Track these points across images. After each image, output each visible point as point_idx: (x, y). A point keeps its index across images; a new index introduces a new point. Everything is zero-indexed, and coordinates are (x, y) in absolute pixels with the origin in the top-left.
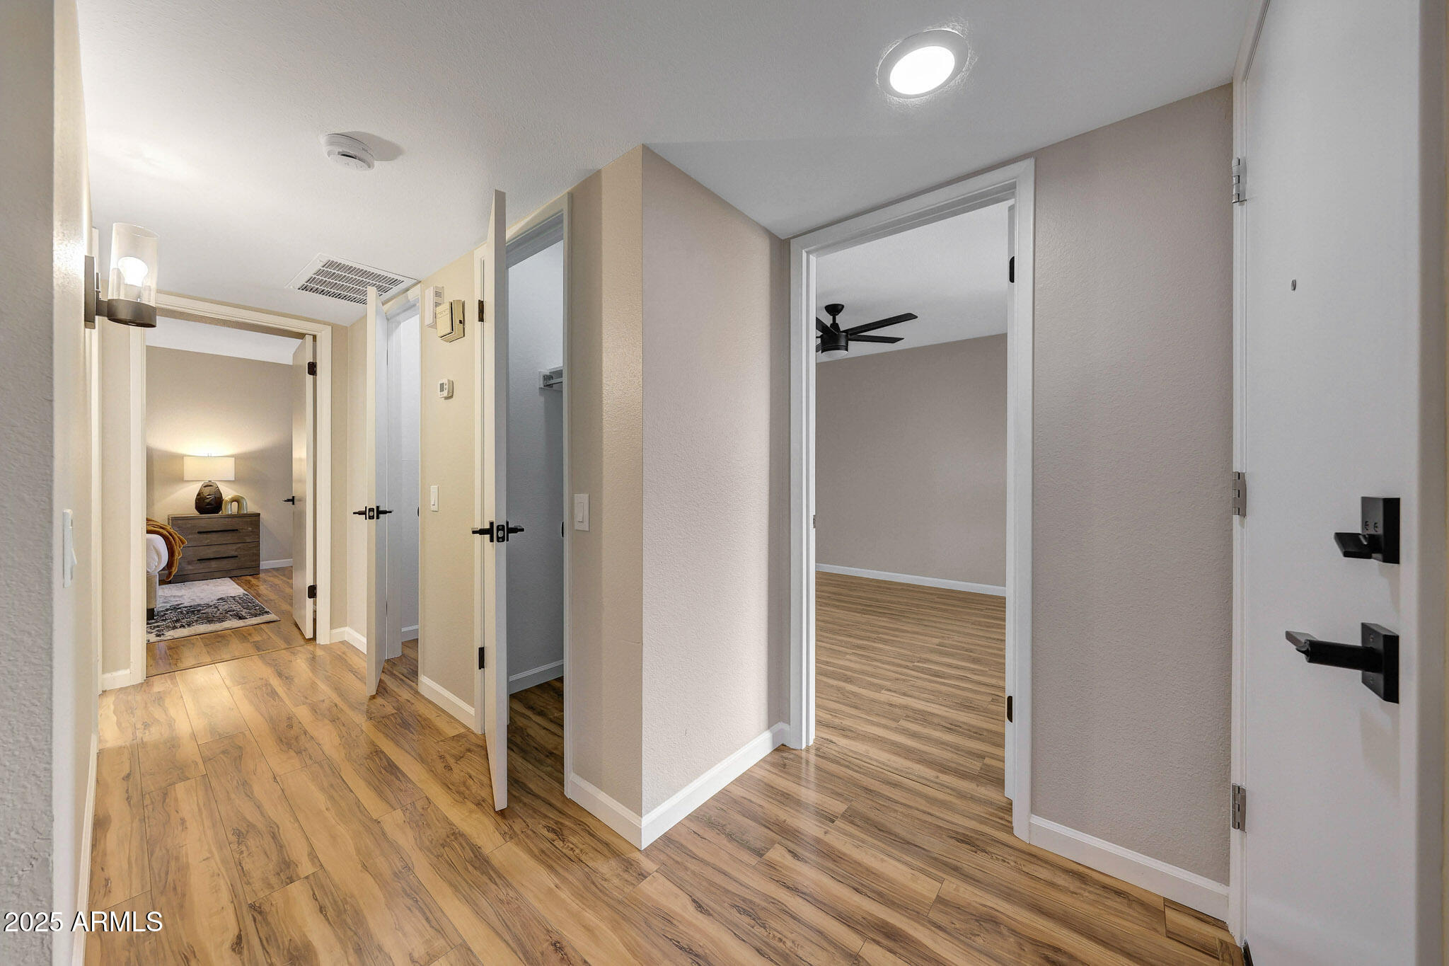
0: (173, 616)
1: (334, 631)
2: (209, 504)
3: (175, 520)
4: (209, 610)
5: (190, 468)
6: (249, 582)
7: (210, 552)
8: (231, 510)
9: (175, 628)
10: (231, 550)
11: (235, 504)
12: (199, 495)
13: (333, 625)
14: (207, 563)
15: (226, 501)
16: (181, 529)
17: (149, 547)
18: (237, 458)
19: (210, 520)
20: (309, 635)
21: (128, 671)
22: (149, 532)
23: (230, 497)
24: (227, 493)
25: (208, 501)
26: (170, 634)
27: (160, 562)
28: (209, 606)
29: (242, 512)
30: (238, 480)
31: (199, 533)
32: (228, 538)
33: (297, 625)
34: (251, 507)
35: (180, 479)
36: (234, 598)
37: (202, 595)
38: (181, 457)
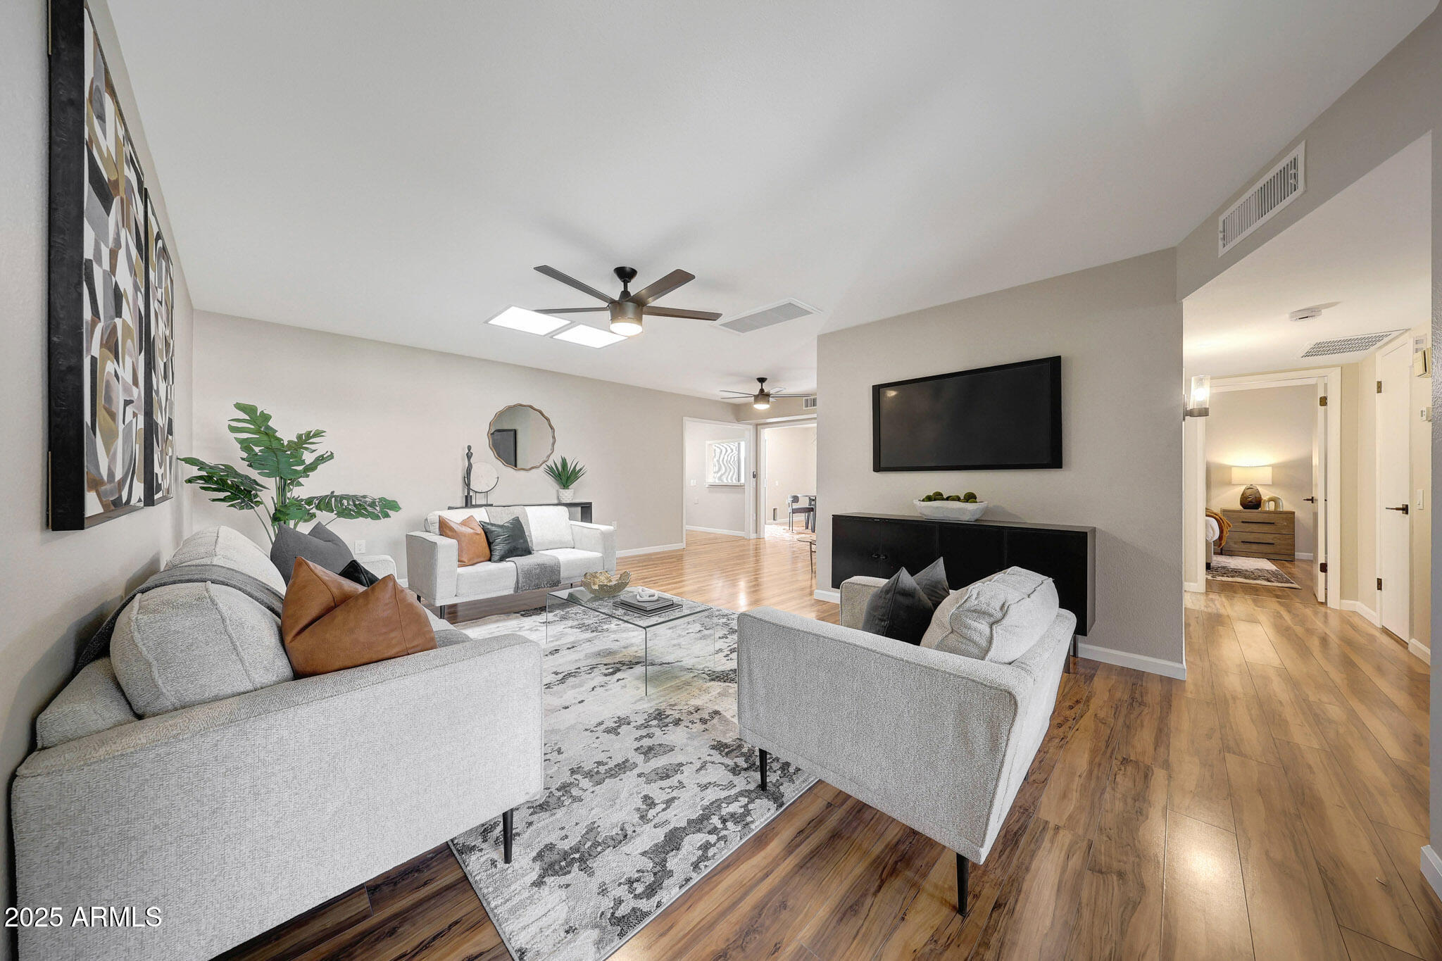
0: (1223, 571)
1: (1344, 601)
2: (1250, 502)
3: (1224, 511)
4: (1248, 573)
5: (1236, 475)
6: (1283, 564)
7: (1251, 538)
8: (1269, 508)
9: (1223, 576)
10: (1269, 539)
11: (1272, 503)
12: (1243, 495)
13: (1342, 597)
14: (1248, 545)
15: (1265, 500)
16: (1229, 518)
17: (1207, 525)
18: (1274, 466)
19: (1252, 514)
20: (1321, 598)
21: (1196, 584)
22: (1207, 516)
23: (1268, 497)
24: (1265, 494)
25: (1250, 499)
26: (1219, 578)
27: (1214, 535)
28: (1247, 571)
29: (1278, 510)
30: (1274, 484)
31: (1243, 522)
32: (1266, 528)
33: (1315, 595)
34: (1286, 506)
35: (1229, 483)
36: (1267, 570)
37: (1243, 565)
38: (1230, 468)
